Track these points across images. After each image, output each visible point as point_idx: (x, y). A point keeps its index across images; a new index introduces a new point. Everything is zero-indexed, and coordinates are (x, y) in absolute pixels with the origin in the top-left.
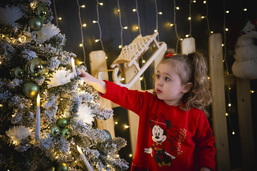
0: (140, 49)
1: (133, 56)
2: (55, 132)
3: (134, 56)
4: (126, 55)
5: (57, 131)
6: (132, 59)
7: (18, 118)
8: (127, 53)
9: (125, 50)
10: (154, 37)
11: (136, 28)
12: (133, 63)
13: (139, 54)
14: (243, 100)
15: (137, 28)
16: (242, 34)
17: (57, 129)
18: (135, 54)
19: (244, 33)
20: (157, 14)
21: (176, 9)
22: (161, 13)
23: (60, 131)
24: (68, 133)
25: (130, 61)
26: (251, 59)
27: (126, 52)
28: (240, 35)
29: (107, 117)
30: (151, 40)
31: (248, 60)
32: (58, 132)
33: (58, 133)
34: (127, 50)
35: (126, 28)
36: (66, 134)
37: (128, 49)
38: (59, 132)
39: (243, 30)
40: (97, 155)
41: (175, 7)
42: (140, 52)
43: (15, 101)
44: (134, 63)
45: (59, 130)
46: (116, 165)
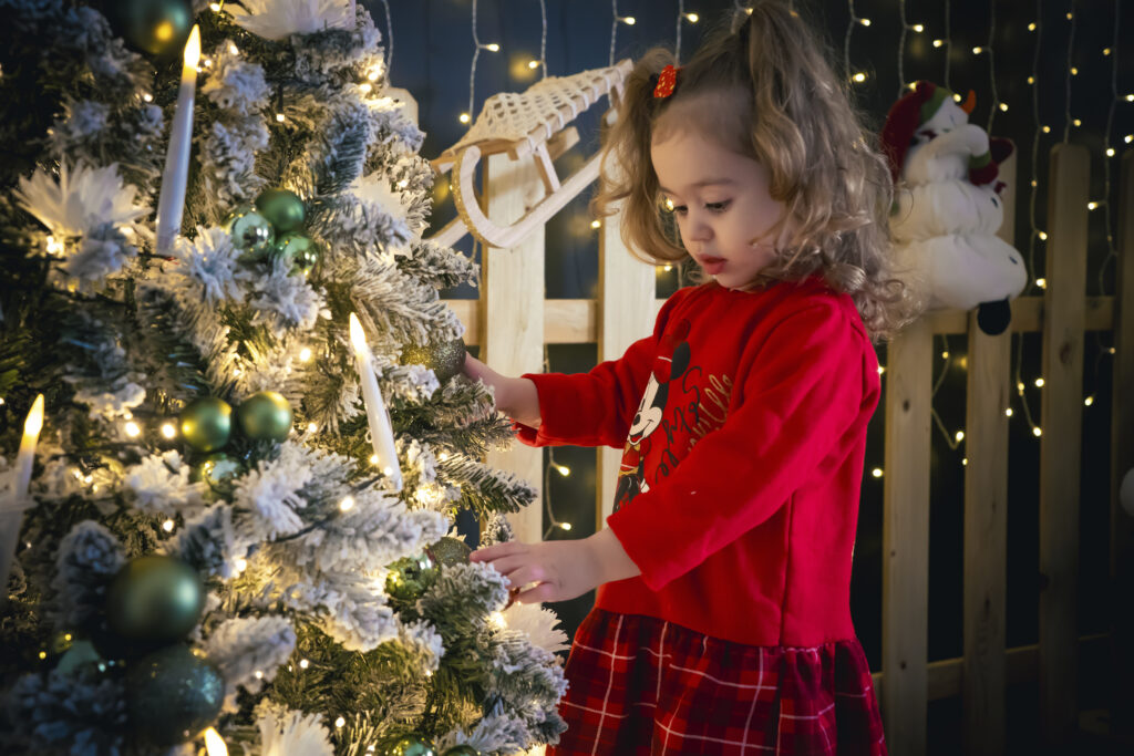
0: (565, 105)
1: (534, 125)
2: (251, 238)
3: (540, 125)
4: (505, 122)
5: (259, 232)
6: (529, 133)
7: (90, 118)
8: (508, 115)
9: (498, 106)
10: (619, 74)
11: (527, 66)
12: (537, 149)
13: (558, 120)
14: (906, 406)
15: (533, 65)
16: (926, 138)
17: (261, 227)
18: (543, 120)
19: (932, 135)
20: (615, 25)
21: (686, 21)
22: (630, 21)
23: (273, 238)
24: (307, 256)
25: (522, 139)
26: (957, 232)
27: (501, 115)
28: (915, 142)
29: (458, 268)
30: (606, 85)
31: (945, 233)
32: (262, 238)
33: (262, 245)
34: (505, 107)
35: (494, 48)
36: (301, 262)
37: (511, 104)
38: (268, 244)
39: (929, 125)
40: (427, 383)
41: (682, 14)
42: (565, 114)
43: (86, 26)
44: (540, 148)
45: (269, 236)
46: (485, 482)
